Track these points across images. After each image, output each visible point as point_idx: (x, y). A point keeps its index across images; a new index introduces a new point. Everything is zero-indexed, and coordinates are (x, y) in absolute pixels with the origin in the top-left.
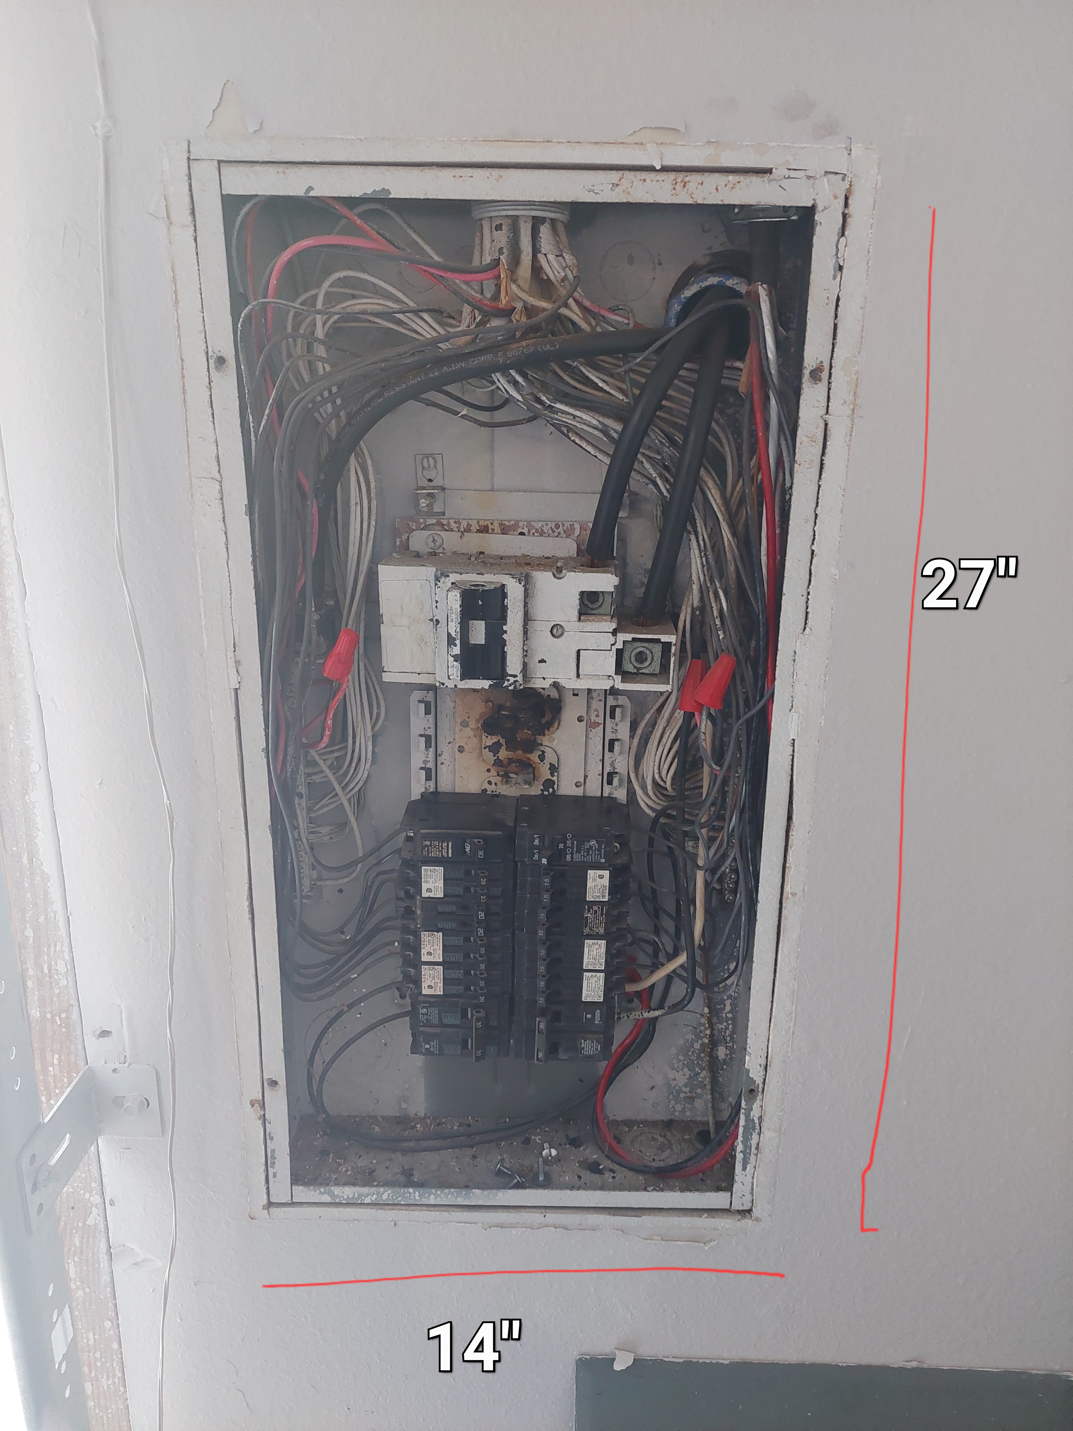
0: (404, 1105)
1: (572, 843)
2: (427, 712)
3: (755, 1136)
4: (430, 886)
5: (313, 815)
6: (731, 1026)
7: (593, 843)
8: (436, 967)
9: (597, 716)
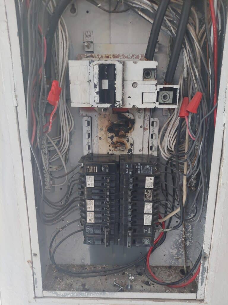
0: (83, 261)
1: (140, 167)
2: (88, 125)
3: (206, 273)
4: (89, 183)
5: (50, 161)
6: (191, 234)
7: (148, 166)
8: (92, 213)
9: (147, 126)
